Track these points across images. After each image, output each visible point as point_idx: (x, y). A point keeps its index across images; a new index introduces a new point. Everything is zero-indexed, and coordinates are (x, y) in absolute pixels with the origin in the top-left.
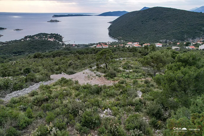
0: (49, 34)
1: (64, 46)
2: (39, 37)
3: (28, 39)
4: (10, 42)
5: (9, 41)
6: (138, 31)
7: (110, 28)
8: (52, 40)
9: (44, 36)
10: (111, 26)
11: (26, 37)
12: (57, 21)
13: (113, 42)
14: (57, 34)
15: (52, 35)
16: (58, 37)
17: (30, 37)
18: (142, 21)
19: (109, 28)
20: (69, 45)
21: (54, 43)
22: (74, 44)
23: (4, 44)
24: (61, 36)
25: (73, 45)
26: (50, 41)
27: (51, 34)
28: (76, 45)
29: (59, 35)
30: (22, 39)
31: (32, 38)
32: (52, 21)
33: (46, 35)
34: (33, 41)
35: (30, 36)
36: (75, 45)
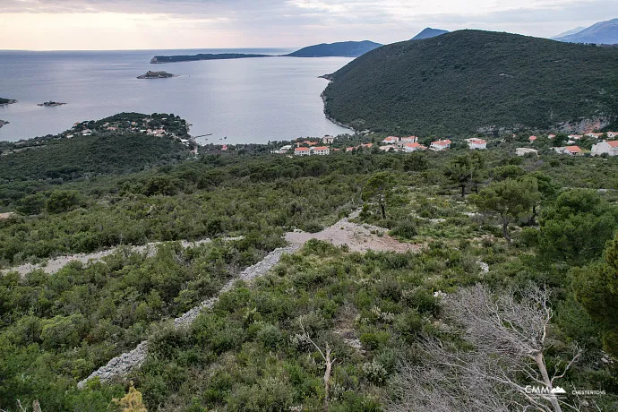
0: (148, 117)
1: (196, 151)
2: (117, 124)
3: (85, 131)
4: (32, 142)
5: (30, 140)
6: (412, 102)
7: (328, 95)
8: (158, 133)
9: (134, 123)
10: (329, 88)
11: (80, 127)
12: (165, 75)
13: (339, 136)
14: (172, 115)
15: (157, 120)
16: (175, 125)
17: (91, 125)
18: (424, 73)
19: (325, 93)
20: (210, 147)
21: (165, 143)
22: (224, 143)
23: (15, 147)
24: (184, 121)
25: (222, 146)
26: (153, 136)
27: (154, 115)
28: (231, 148)
29: (178, 117)
30: (69, 132)
31: (97, 129)
32: (150, 75)
33: (138, 117)
34: (104, 139)
35: (92, 122)
36: (227, 146)
